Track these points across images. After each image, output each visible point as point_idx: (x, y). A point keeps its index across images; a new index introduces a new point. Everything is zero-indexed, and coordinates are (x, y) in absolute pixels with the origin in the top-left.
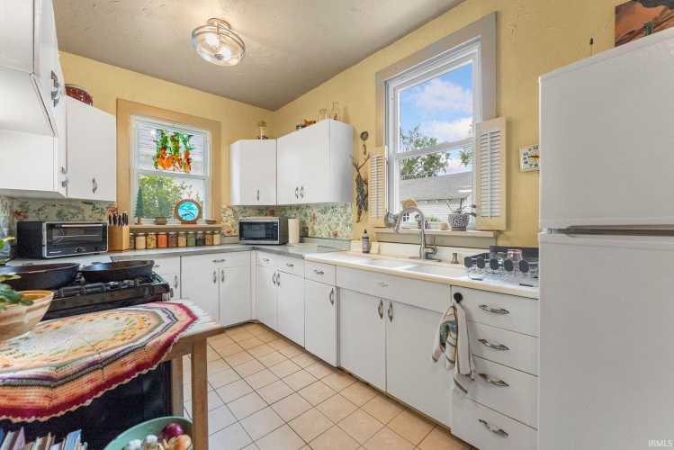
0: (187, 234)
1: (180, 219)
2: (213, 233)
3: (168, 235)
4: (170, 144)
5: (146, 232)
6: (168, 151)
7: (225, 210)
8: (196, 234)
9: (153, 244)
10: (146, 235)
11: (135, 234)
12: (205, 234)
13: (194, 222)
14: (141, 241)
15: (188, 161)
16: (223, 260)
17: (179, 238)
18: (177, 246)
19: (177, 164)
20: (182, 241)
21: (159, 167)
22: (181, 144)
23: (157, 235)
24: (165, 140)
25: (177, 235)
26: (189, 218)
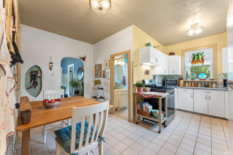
0: (201, 83)
1: (199, 78)
2: (212, 84)
3: (195, 83)
4: (196, 57)
5: (188, 82)
6: (195, 59)
7: (220, 75)
8: (205, 83)
9: (190, 85)
10: (188, 83)
11: (185, 82)
12: (208, 83)
13: (205, 79)
14: (187, 84)
15: (203, 60)
16: (210, 92)
17: (199, 84)
18: (198, 87)
19: (199, 62)
20: (199, 85)
21: (193, 64)
22: (200, 56)
23: (191, 83)
24: (195, 56)
25: (198, 83)
26: (203, 78)
